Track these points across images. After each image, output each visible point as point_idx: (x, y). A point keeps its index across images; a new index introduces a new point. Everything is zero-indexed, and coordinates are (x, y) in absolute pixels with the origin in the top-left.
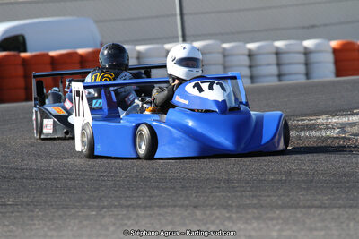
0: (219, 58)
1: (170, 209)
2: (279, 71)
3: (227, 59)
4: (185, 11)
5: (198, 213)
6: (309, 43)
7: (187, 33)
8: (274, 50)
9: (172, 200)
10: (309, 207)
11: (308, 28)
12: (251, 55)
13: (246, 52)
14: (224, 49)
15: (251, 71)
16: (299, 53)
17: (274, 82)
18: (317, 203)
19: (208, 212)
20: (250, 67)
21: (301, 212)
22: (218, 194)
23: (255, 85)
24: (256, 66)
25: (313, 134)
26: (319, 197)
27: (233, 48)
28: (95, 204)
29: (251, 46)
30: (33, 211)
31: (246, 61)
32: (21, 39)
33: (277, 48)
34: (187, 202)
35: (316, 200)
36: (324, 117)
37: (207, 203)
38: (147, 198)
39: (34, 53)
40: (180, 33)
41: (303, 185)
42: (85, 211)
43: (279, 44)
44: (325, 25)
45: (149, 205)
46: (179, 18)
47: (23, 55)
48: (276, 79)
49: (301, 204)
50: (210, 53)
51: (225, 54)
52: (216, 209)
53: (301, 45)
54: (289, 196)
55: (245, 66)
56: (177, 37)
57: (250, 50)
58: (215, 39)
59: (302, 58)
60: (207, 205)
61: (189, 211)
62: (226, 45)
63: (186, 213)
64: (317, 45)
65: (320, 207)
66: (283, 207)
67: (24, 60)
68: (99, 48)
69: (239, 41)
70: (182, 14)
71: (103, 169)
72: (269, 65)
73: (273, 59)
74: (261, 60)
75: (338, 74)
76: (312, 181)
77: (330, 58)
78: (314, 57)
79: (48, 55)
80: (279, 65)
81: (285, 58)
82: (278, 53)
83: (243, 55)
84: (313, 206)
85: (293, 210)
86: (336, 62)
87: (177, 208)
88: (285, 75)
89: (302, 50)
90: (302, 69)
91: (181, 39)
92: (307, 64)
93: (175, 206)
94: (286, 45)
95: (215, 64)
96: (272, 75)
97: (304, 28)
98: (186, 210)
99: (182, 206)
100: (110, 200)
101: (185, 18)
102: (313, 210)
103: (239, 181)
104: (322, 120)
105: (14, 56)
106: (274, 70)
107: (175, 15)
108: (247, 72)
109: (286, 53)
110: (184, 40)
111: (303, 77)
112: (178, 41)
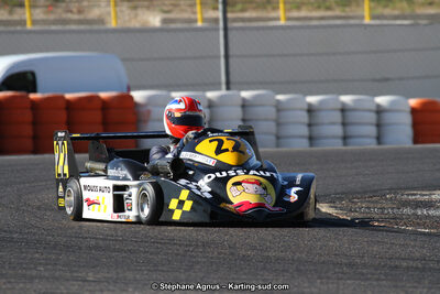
0: (272, 112)
2: (345, 132)
4: (231, 53)
6: (382, 100)
7: (232, 79)
8: (339, 106)
11: (380, 81)
12: (311, 110)
13: (306, 107)
14: (278, 101)
15: (310, 131)
16: (370, 111)
17: (338, 145)
20: (310, 125)
23: (314, 149)
24: (317, 124)
25: (432, 212)
27: (288, 101)
29: (312, 99)
30: (126, 291)
31: (304, 117)
32: (29, 75)
33: (343, 104)
39: (46, 95)
40: (223, 78)
43: (346, 99)
44: (401, 79)
46: (222, 61)
47: (32, 96)
48: (340, 141)
51: (279, 107)
53: (373, 101)
55: (302, 123)
56: (220, 84)
57: (310, 105)
58: (264, 89)
59: (372, 117)
62: (280, 97)
64: (392, 102)
67: (34, 103)
68: (125, 91)
69: (296, 93)
70: (227, 57)
72: (333, 124)
73: (337, 117)
74: (323, 117)
75: (416, 141)
77: (407, 119)
78: (388, 118)
79: (63, 97)
80: (344, 124)
81: (352, 117)
82: (344, 110)
83: (301, 110)
86: (415, 125)
88: (351, 137)
89: (374, 108)
90: (372, 130)
91: (224, 86)
92: (379, 125)
94: (355, 101)
95: (266, 120)
96: (335, 137)
97: (374, 80)
101: (231, 60)
104: (437, 196)
105: (21, 97)
106: (338, 130)
107: (219, 57)
108: (304, 131)
109: (354, 110)
110: (228, 88)
111: (374, 141)
112: (220, 89)
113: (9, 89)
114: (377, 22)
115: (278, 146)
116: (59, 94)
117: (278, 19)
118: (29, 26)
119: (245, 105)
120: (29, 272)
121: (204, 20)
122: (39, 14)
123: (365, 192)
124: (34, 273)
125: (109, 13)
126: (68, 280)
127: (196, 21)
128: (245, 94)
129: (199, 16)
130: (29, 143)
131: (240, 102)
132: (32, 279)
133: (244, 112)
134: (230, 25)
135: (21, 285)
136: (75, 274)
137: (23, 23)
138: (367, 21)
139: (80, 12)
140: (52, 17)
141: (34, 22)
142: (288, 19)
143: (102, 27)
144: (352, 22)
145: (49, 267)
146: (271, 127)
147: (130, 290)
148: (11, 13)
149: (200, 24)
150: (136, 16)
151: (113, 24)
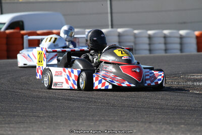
0: (132, 38)
1: (136, 124)
2: (166, 47)
4: (113, 11)
5: (153, 126)
6: (182, 32)
7: (114, 23)
8: (163, 35)
11: (182, 23)
12: (150, 37)
13: (147, 36)
14: (135, 34)
15: (150, 47)
16: (177, 37)
17: (162, 53)
19: (159, 126)
22: (159, 116)
23: (152, 55)
24: (154, 44)
27: (139, 33)
29: (150, 32)
31: (147, 40)
32: (21, 23)
33: (165, 34)
34: (144, 120)
37: (155, 121)
39: (29, 31)
40: (110, 23)
43: (166, 32)
44: (191, 23)
46: (109, 15)
47: (22, 32)
51: (135, 36)
52: (163, 124)
53: (178, 33)
55: (146, 44)
56: (108, 26)
57: (149, 35)
59: (178, 40)
60: (156, 122)
61: (147, 125)
62: (136, 32)
63: (146, 126)
64: (187, 34)
69: (143, 29)
70: (111, 13)
72: (160, 43)
73: (162, 40)
74: (156, 40)
75: (199, 50)
77: (194, 41)
78: (185, 40)
79: (36, 33)
80: (165, 43)
81: (169, 40)
82: (165, 37)
83: (145, 37)
86: (198, 43)
87: (139, 123)
88: (169, 49)
89: (179, 36)
90: (178, 46)
91: (110, 27)
92: (181, 44)
93: (138, 122)
94: (170, 33)
95: (130, 42)
96: (161, 49)
97: (179, 23)
98: (145, 124)
99: (141, 122)
101: (114, 15)
105: (17, 32)
106: (162, 46)
107: (107, 13)
108: (147, 47)
109: (170, 37)
110: (112, 27)
111: (179, 51)
112: (108, 28)
115: (135, 54)
116: (34, 31)
119: (119, 35)
120: (13, 113)
123: (171, 75)
124: (16, 113)
126: (31, 116)
128: (120, 30)
131: (117, 34)
132: (14, 116)
133: (119, 38)
135: (9, 119)
136: (34, 114)
145: (23, 110)
147: (59, 121)
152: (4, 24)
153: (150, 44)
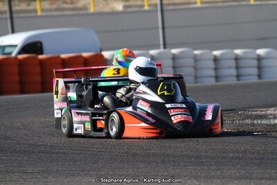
0: (191, 62)
2: (238, 72)
3: (198, 62)
4: (166, 25)
6: (261, 52)
7: (167, 41)
8: (234, 57)
9: (155, 171)
10: (260, 179)
11: (260, 39)
12: (216, 59)
13: (213, 58)
14: (196, 55)
15: (216, 72)
16: (253, 59)
17: (233, 81)
18: (266, 175)
21: (254, 182)
22: (191, 167)
23: (219, 83)
24: (220, 68)
25: (264, 122)
26: (268, 171)
27: (202, 54)
28: (95, 173)
29: (217, 53)
30: (47, 178)
31: (212, 64)
32: (39, 44)
33: (236, 55)
34: (166, 173)
35: (266, 173)
36: (272, 109)
38: (135, 169)
39: (49, 56)
40: (161, 42)
41: (256, 162)
42: (87, 179)
43: (238, 52)
44: (274, 38)
45: (137, 174)
46: (161, 31)
47: (40, 57)
48: (235, 79)
49: (254, 176)
50: (184, 58)
51: (196, 58)
52: (190, 178)
53: (255, 53)
54: (244, 170)
55: (211, 68)
56: (159, 45)
57: (215, 56)
58: (188, 47)
59: (255, 63)
60: (182, 176)
62: (197, 52)
64: (267, 53)
65: (269, 179)
66: (240, 178)
67: (41, 61)
68: (98, 52)
70: (163, 28)
71: (101, 146)
72: (230, 68)
73: (233, 63)
74: (224, 63)
76: (263, 158)
78: (265, 63)
79: (59, 57)
80: (237, 68)
81: (242, 63)
82: (237, 59)
83: (210, 59)
84: (264, 178)
85: (248, 181)
88: (241, 76)
89: (255, 56)
90: (255, 71)
91: (162, 46)
92: (259, 68)
94: (244, 53)
95: (188, 67)
96: (232, 76)
97: (257, 39)
100: (106, 170)
101: (166, 30)
102: (263, 181)
103: (207, 157)
104: (271, 111)
105: (33, 57)
106: (233, 72)
107: (158, 28)
108: (212, 73)
109: (244, 58)
110: (165, 48)
111: (256, 77)
112: (159, 48)
113: (26, 53)
114: (258, 3)
115: (196, 82)
116: (57, 55)
117: (196, 3)
118: (39, 13)
119: (174, 58)
121: (149, 5)
122: (46, 5)
125: (89, 3)
127: (143, 6)
128: (174, 51)
129: (146, 3)
130: (39, 87)
131: (171, 56)
133: (174, 62)
134: (165, 8)
137: (35, 11)
138: (252, 2)
139: (72, 3)
140: (54, 6)
141: (43, 10)
142: (202, 3)
143: (85, 12)
144: (242, 3)
146: (192, 71)
148: (29, 5)
149: (146, 8)
150: (107, 4)
151: (92, 10)
152: (16, 46)
153: (216, 69)
